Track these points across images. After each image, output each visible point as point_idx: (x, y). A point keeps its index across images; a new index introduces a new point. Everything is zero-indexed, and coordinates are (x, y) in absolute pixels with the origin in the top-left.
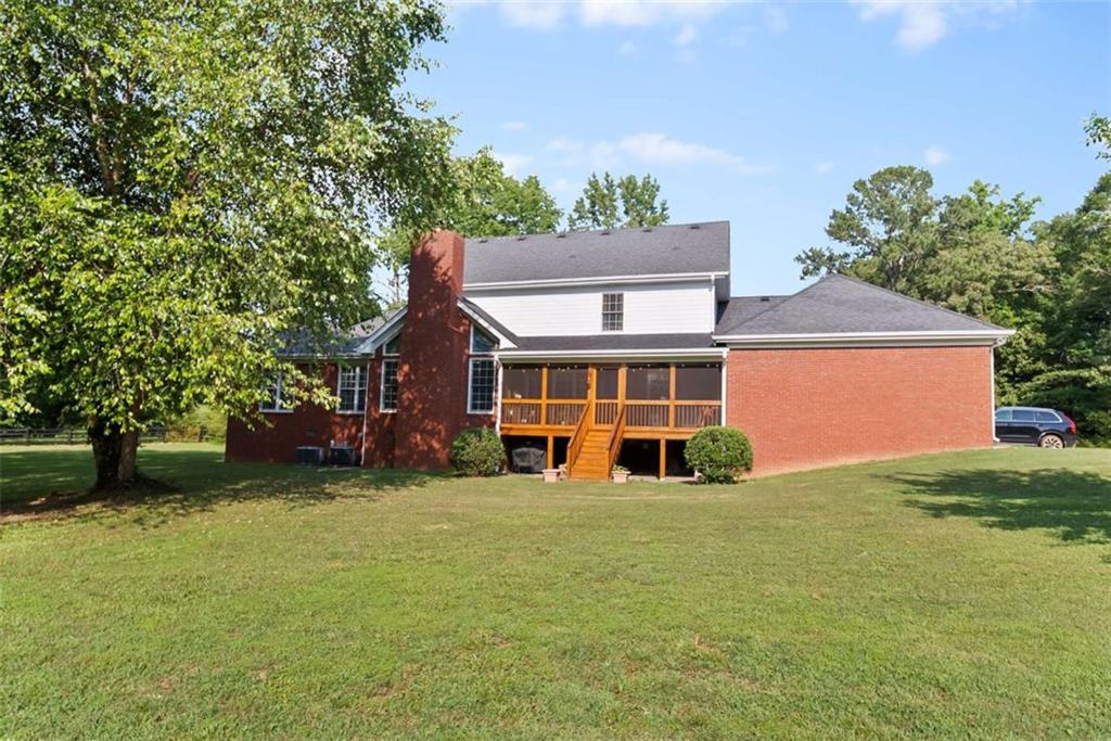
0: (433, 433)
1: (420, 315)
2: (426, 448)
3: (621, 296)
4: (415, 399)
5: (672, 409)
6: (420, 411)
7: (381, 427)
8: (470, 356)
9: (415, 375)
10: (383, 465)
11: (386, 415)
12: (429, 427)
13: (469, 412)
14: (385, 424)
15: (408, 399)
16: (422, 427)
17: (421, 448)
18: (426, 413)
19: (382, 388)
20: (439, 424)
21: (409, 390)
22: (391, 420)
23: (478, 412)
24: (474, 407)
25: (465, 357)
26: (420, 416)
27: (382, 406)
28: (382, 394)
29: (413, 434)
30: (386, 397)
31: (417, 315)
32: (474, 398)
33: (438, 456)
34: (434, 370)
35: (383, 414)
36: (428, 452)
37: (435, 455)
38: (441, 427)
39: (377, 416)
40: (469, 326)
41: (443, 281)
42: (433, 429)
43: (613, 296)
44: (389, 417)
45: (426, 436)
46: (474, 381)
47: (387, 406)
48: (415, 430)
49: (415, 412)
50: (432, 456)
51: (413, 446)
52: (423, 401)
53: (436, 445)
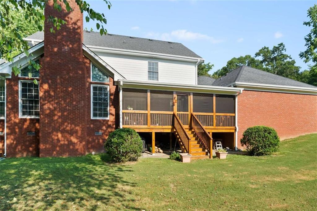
0: (72, 132)
1: (56, 49)
2: (66, 143)
3: (157, 63)
4: (55, 109)
5: (214, 117)
6: (59, 117)
7: (21, 128)
8: (91, 83)
9: (54, 91)
10: (25, 155)
11: (25, 120)
12: (68, 128)
13: (92, 118)
14: (25, 126)
15: (49, 109)
16: (62, 128)
17: (62, 143)
18: (65, 119)
19: (20, 101)
20: (75, 126)
21: (49, 102)
22: (30, 123)
23: (98, 118)
24: (95, 115)
25: (88, 84)
26: (60, 120)
27: (20, 114)
28: (20, 105)
29: (54, 133)
30: (24, 107)
31: (52, 49)
32: (95, 110)
33: (77, 147)
34: (70, 89)
35: (21, 119)
36: (68, 145)
37: (74, 146)
38: (77, 128)
39: (17, 121)
40: (90, 64)
41: (74, 28)
42: (71, 130)
43: (153, 63)
44: (28, 122)
45: (66, 134)
46: (94, 99)
47: (24, 114)
48: (57, 130)
49: (56, 118)
50: (71, 147)
51: (56, 141)
52: (62, 110)
53: (74, 140)
